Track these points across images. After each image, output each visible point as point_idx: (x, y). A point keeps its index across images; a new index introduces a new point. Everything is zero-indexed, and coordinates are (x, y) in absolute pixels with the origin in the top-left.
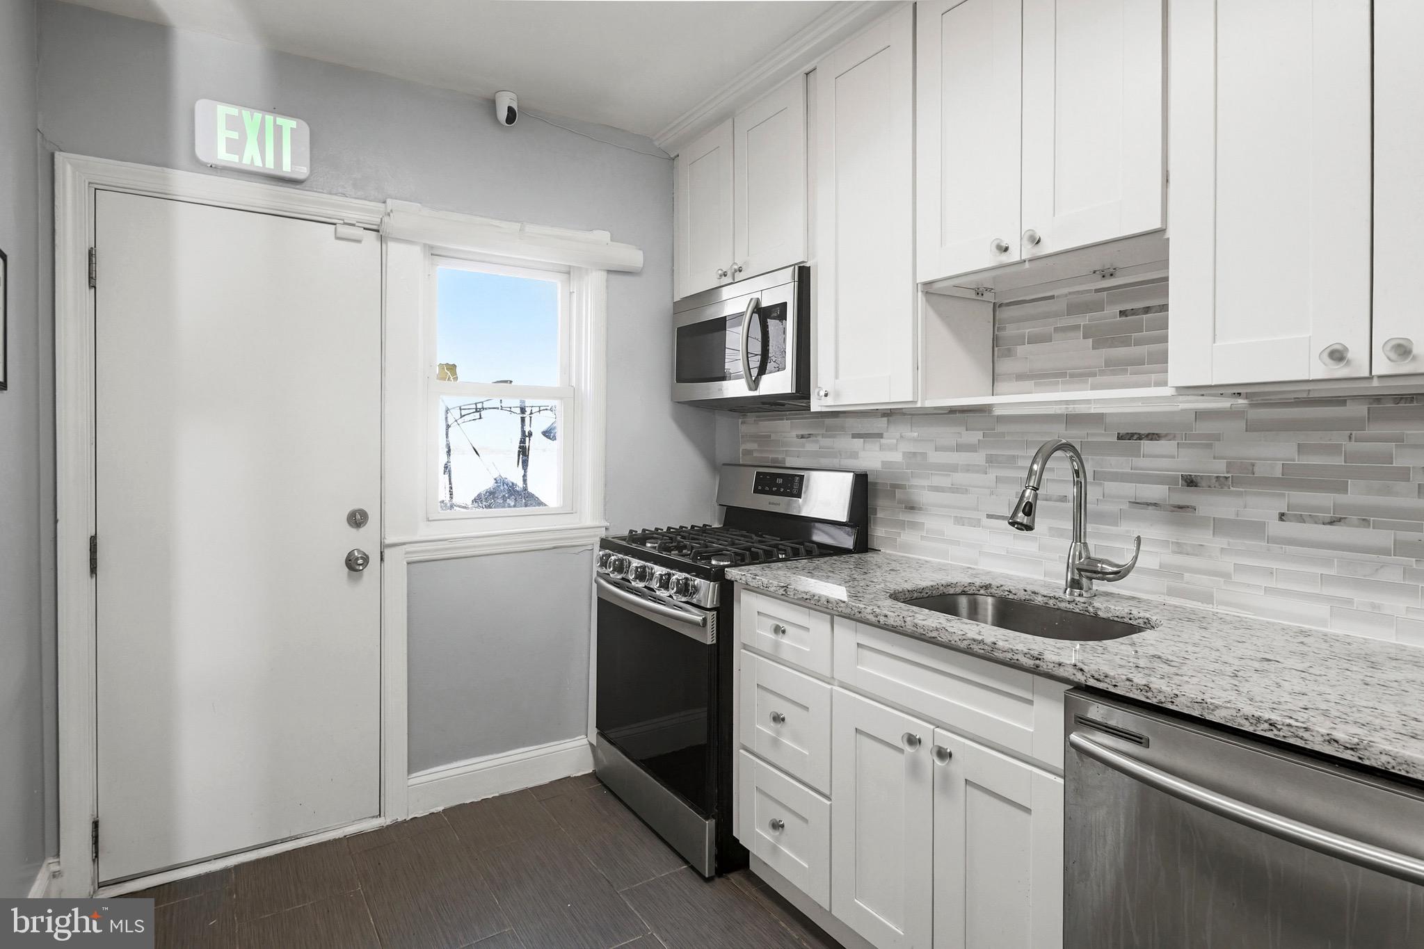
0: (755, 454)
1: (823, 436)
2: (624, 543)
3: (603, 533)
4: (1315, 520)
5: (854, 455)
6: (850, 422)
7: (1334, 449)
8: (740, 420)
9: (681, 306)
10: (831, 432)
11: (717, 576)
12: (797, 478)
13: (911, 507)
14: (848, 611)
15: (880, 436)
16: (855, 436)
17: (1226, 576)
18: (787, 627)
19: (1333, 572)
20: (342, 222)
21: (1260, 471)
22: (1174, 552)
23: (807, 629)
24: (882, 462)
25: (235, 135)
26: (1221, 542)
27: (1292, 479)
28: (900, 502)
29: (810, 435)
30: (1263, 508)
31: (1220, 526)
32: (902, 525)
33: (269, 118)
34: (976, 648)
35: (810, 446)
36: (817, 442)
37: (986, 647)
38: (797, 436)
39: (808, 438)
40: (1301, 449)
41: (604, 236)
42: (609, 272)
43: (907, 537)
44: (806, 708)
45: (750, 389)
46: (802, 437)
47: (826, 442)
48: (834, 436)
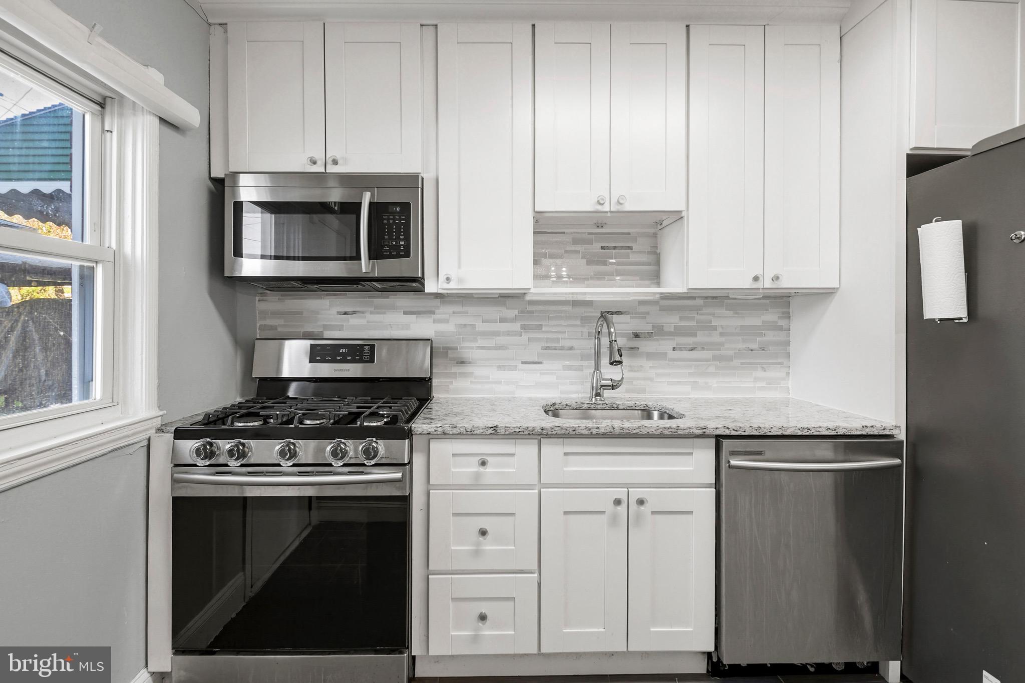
0: (280, 329)
1: (372, 313)
4: (686, 349)
6: (402, 303)
7: (692, 318)
10: (379, 310)
12: (367, 347)
13: (462, 362)
15: (433, 313)
16: (405, 313)
17: (651, 379)
19: (692, 371)
21: (666, 329)
22: (629, 371)
24: (435, 331)
26: (650, 363)
27: (679, 332)
28: (452, 359)
29: (354, 312)
30: (666, 345)
31: (650, 356)
32: (455, 375)
35: (354, 321)
36: (364, 317)
38: (339, 313)
39: (353, 314)
40: (681, 318)
43: (459, 383)
44: (513, 514)
46: (346, 313)
47: (376, 317)
48: (384, 313)
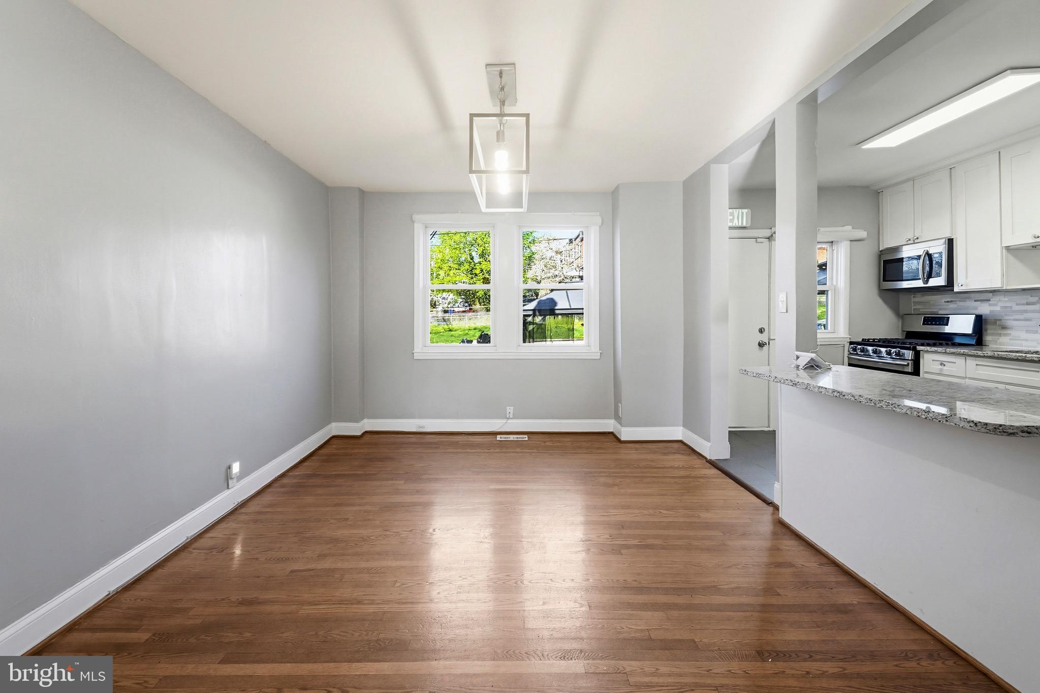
0: (921, 310)
1: (959, 301)
5: (976, 308)
6: (972, 295)
8: (912, 296)
9: (883, 253)
10: (964, 300)
11: (914, 349)
12: (945, 318)
13: (1005, 328)
15: (989, 300)
16: (975, 301)
18: (945, 363)
20: (758, 237)
23: (955, 363)
24: (990, 310)
25: (731, 217)
28: (999, 326)
29: (952, 301)
32: (1000, 335)
33: (740, 210)
35: (952, 306)
36: (956, 304)
38: (945, 302)
41: (850, 228)
42: (851, 241)
43: (1002, 339)
45: (924, 284)
46: (948, 302)
47: (961, 304)
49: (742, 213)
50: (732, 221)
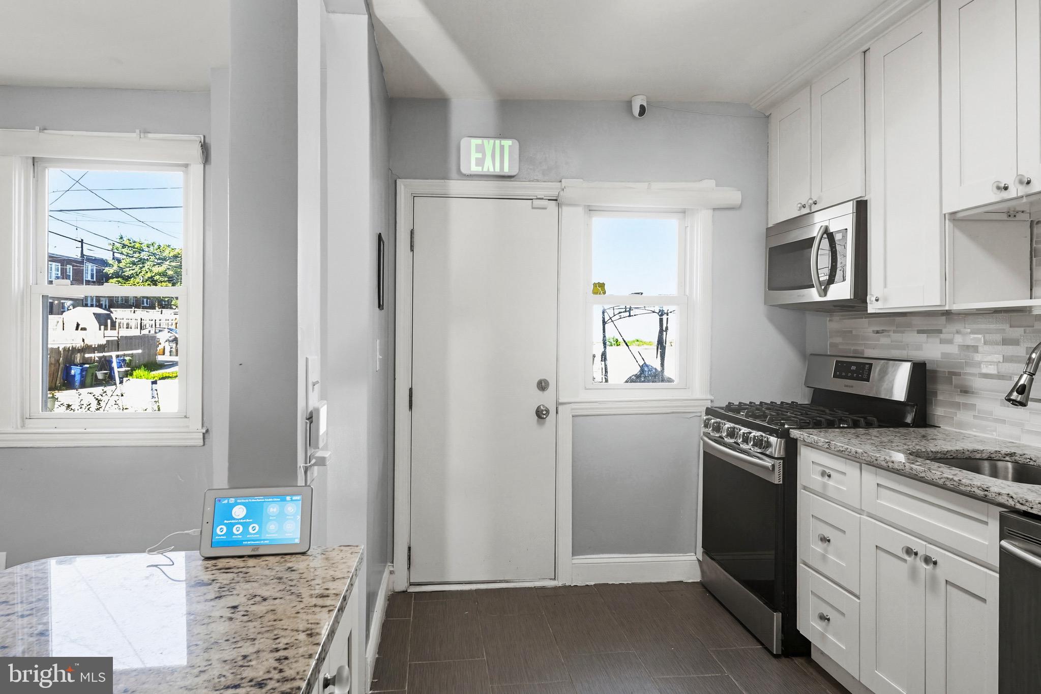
0: (840, 347)
1: (895, 332)
2: (723, 411)
3: (709, 405)
5: (919, 348)
6: (916, 321)
8: (828, 319)
9: (772, 231)
10: (901, 329)
11: (783, 434)
12: (867, 366)
13: (965, 391)
14: (869, 459)
15: (940, 331)
16: (919, 332)
18: (832, 473)
20: (535, 198)
23: (844, 474)
24: (942, 353)
25: (480, 155)
28: (956, 387)
29: (883, 331)
32: (958, 406)
33: (497, 142)
34: (949, 484)
35: (884, 340)
36: (889, 336)
37: (955, 483)
38: (873, 331)
39: (881, 333)
41: (711, 183)
42: (714, 209)
43: (963, 416)
44: (844, 532)
45: (820, 296)
46: (878, 332)
47: (896, 337)
48: (903, 332)
49: (502, 147)
50: (480, 162)
